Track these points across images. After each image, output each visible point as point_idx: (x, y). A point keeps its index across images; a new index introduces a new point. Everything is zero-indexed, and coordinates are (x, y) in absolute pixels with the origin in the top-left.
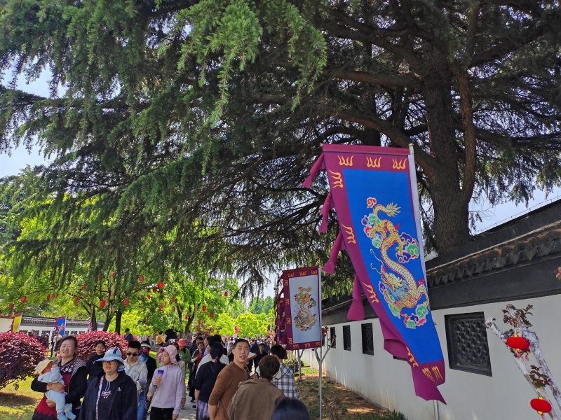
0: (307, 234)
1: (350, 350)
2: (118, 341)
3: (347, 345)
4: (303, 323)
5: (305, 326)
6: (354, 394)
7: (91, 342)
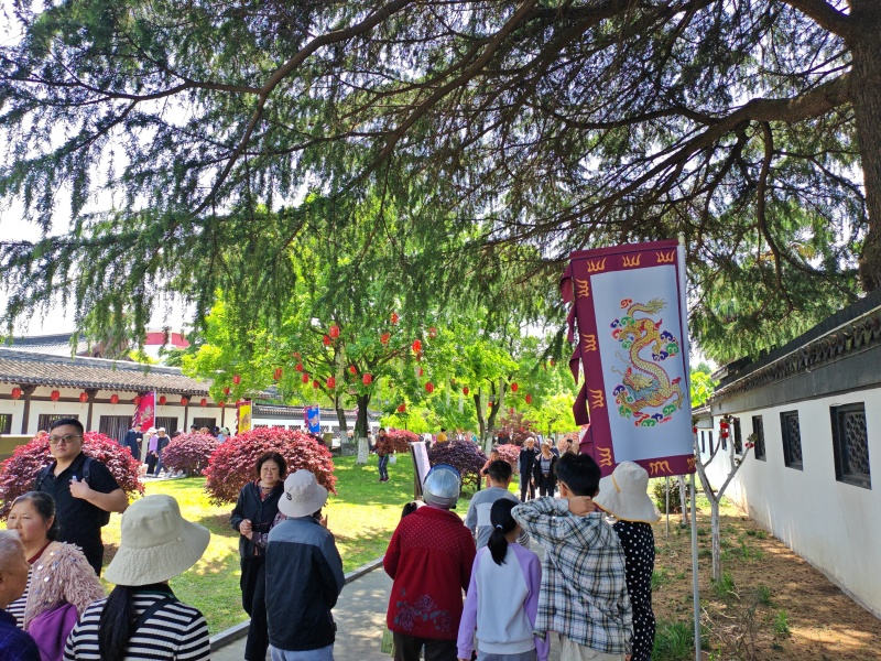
0: (688, 222)
1: (800, 468)
2: (302, 445)
3: (792, 455)
4: (642, 401)
5: (648, 411)
6: (815, 572)
7: (252, 448)
